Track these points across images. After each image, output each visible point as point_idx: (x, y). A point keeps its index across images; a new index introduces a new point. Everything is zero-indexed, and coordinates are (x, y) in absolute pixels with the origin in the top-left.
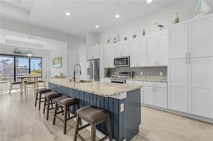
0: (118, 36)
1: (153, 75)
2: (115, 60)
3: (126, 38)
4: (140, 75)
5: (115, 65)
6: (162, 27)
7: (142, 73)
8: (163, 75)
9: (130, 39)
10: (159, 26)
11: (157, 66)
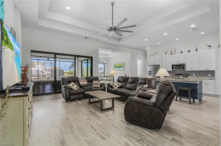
0: (175, 50)
1: (203, 76)
2: (173, 66)
3: (182, 52)
4: (193, 76)
5: (172, 69)
6: (210, 47)
7: (194, 75)
8: (211, 76)
9: (185, 52)
10: (209, 46)
11: (207, 70)
